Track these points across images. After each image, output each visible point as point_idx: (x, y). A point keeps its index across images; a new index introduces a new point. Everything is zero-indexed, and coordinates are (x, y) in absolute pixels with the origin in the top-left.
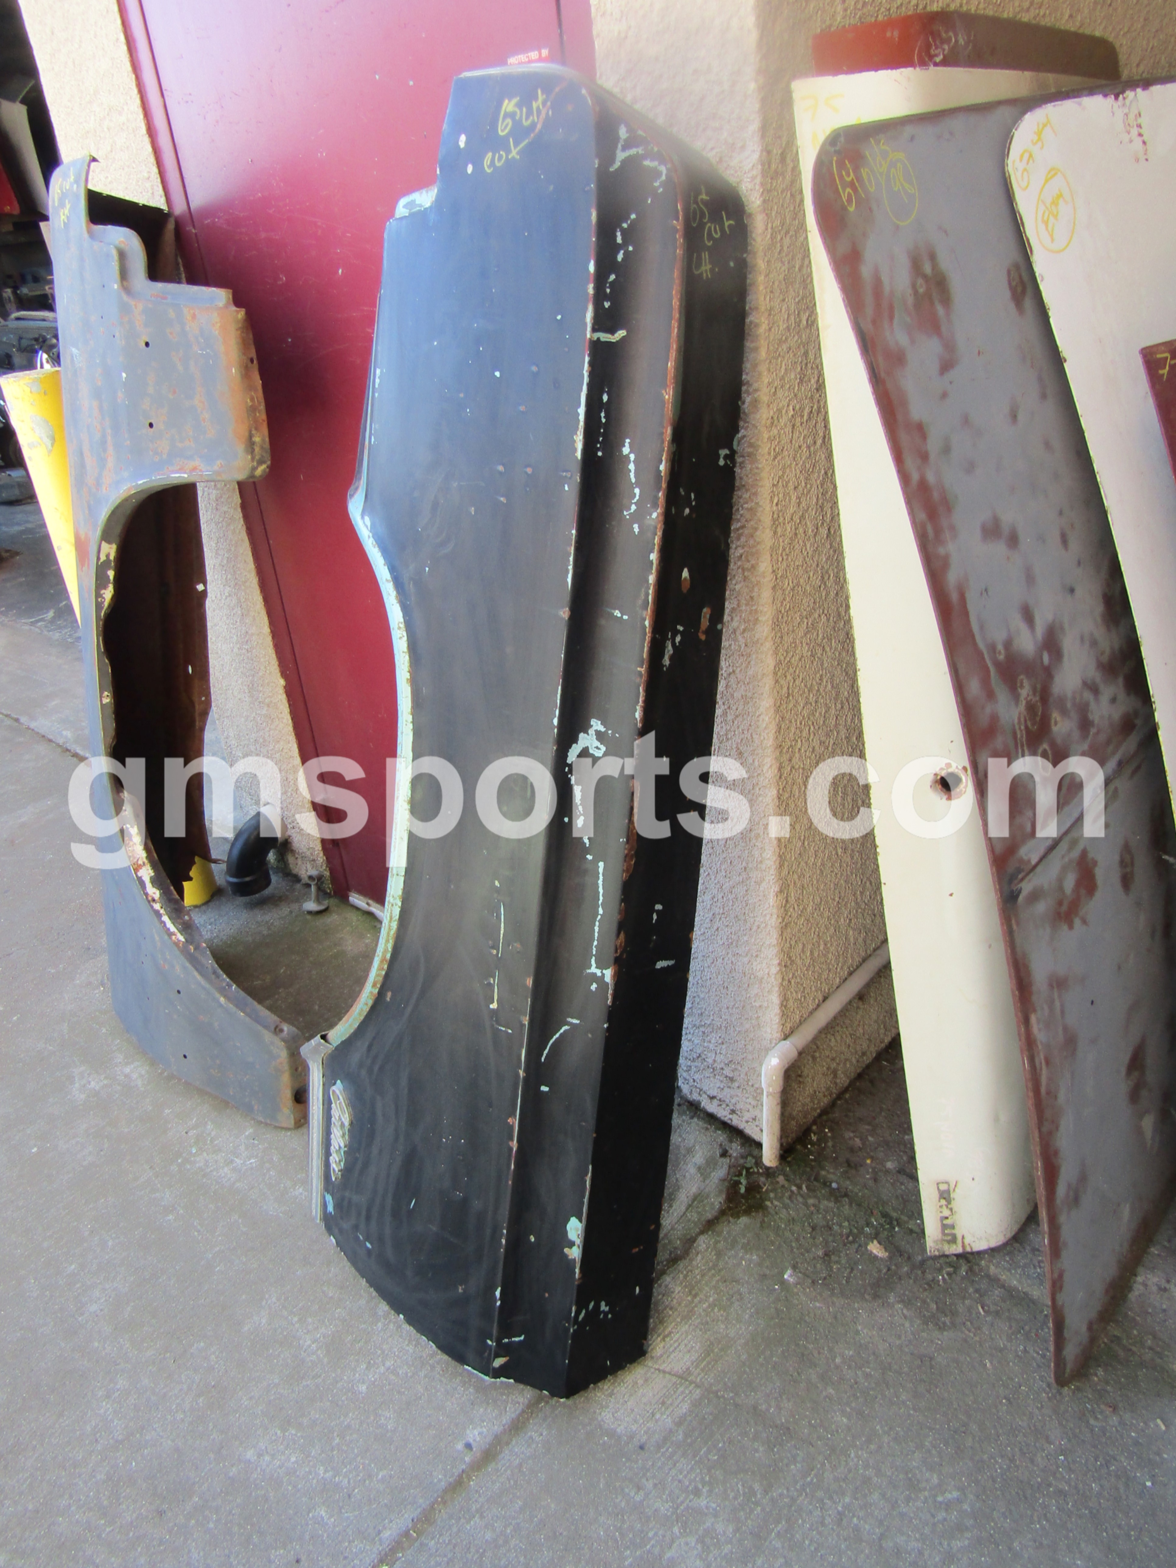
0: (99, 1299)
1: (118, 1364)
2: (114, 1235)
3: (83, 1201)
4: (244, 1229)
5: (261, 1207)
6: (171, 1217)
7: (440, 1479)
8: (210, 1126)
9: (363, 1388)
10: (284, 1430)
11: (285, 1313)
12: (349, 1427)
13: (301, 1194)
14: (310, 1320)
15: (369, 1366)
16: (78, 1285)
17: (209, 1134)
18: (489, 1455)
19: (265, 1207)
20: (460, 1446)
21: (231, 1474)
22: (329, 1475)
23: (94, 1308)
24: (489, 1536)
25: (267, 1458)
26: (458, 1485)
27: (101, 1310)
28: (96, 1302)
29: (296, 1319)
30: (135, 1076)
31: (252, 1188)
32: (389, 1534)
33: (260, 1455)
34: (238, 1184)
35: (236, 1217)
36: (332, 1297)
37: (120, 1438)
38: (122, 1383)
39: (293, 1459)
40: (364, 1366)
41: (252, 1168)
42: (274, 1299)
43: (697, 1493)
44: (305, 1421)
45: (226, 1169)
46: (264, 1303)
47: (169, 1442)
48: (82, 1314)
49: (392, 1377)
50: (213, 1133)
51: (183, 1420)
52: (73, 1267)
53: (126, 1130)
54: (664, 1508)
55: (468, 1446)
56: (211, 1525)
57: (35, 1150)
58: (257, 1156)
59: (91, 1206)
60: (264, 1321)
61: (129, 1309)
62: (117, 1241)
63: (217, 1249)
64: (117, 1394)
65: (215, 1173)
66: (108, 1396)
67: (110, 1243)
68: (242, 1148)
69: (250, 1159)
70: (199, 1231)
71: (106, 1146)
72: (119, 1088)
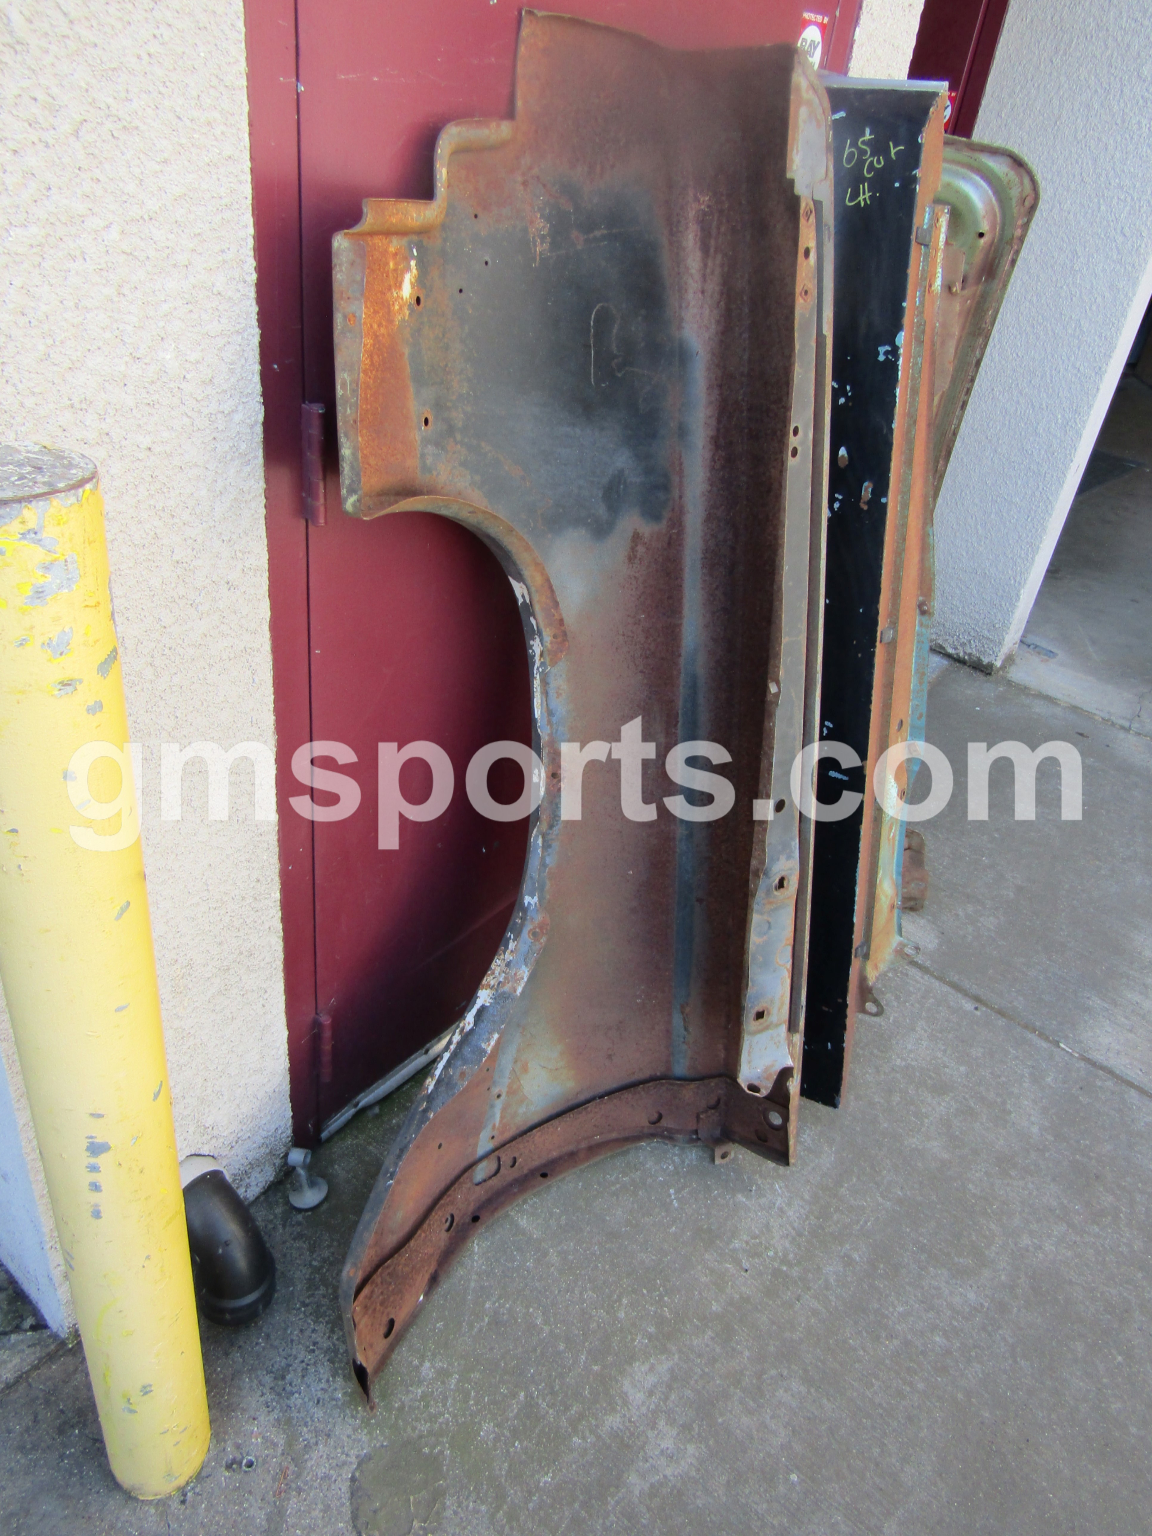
0: (961, 1294)
1: (1012, 1250)
2: (891, 1309)
3: (857, 1365)
4: (854, 1180)
5: (828, 1169)
6: (856, 1256)
7: (1001, 1022)
8: (736, 1244)
9: (962, 1069)
10: (1010, 1112)
11: (923, 1129)
12: (991, 1073)
13: (809, 1135)
14: (924, 1110)
15: (945, 1066)
16: (956, 1324)
17: (747, 1243)
18: (977, 999)
19: (828, 1165)
20: (978, 1013)
21: (1052, 1139)
22: (1027, 1080)
23: (971, 1296)
24: (1021, 998)
25: (1033, 1119)
26: (1001, 1013)
27: (971, 1286)
28: (966, 1296)
29: (926, 1121)
30: (652, 1379)
31: (809, 1181)
32: (1045, 1045)
33: (1033, 1123)
34: (807, 1196)
35: (843, 1190)
36: (901, 1098)
37: (1064, 1225)
38: (1026, 1240)
39: (1026, 1102)
40: (947, 1070)
41: (786, 1186)
42: (915, 1140)
43: (957, 915)
44: (999, 1100)
45: (791, 1213)
46: (920, 1147)
47: (1052, 1186)
48: (982, 1305)
49: (948, 1052)
50: (745, 1237)
51: (1033, 1183)
52: (937, 1339)
53: (747, 1353)
54: (970, 929)
55: (976, 1009)
56: (1087, 1142)
57: (794, 1477)
58: (772, 1185)
59: (862, 1353)
60: (936, 1144)
61: (961, 1260)
62: (896, 1302)
63: (880, 1200)
64: (1035, 1241)
65: (796, 1225)
66: (1040, 1247)
67: (901, 1309)
68: (763, 1201)
69: (776, 1190)
70: (866, 1223)
71: (773, 1372)
72: (673, 1397)
